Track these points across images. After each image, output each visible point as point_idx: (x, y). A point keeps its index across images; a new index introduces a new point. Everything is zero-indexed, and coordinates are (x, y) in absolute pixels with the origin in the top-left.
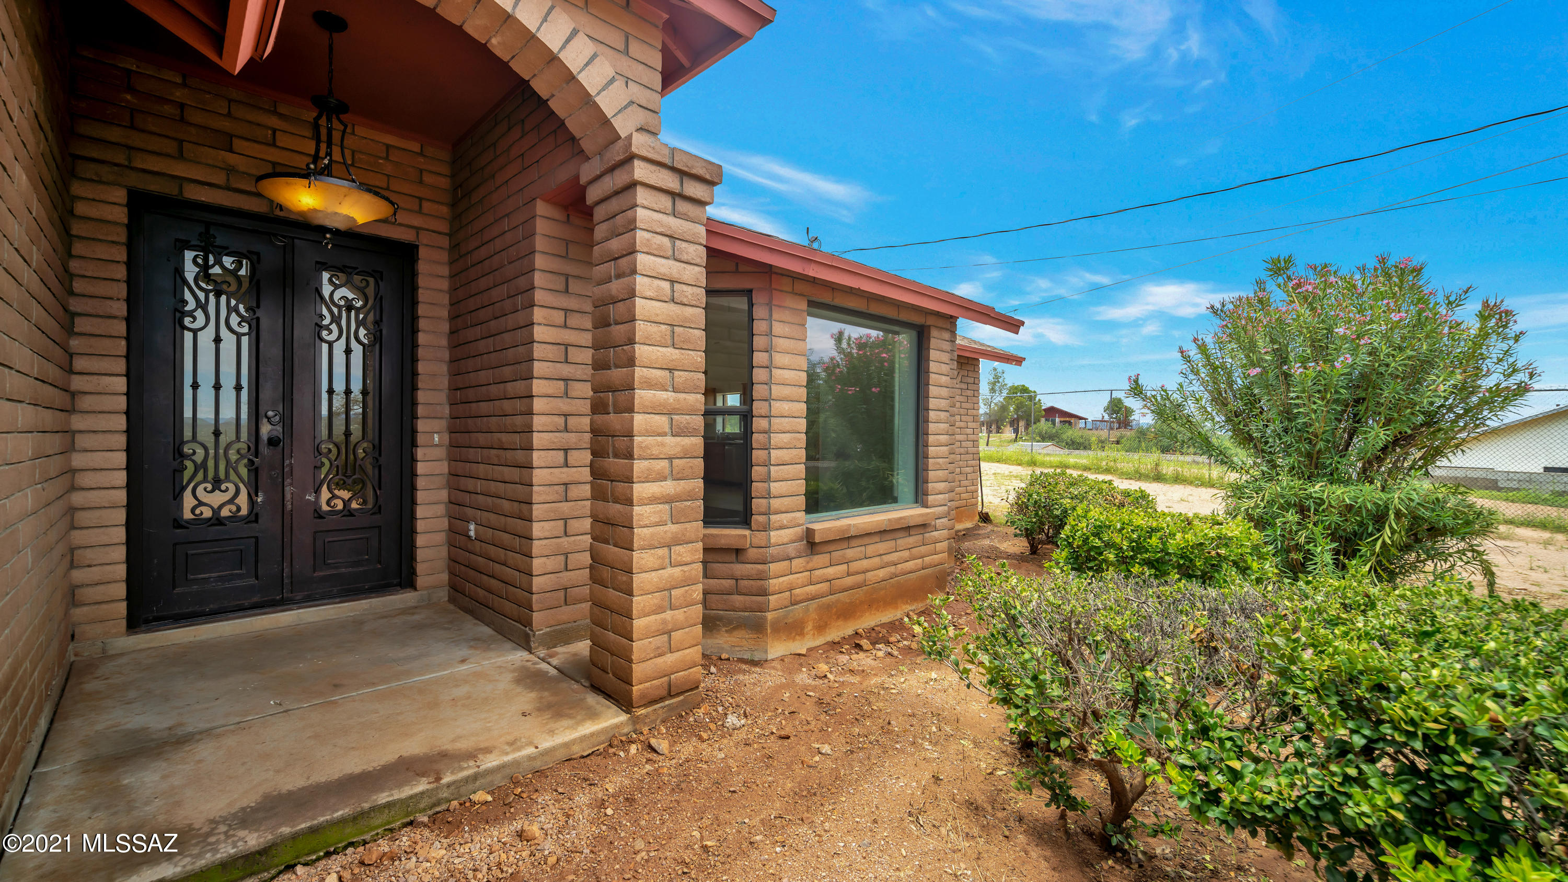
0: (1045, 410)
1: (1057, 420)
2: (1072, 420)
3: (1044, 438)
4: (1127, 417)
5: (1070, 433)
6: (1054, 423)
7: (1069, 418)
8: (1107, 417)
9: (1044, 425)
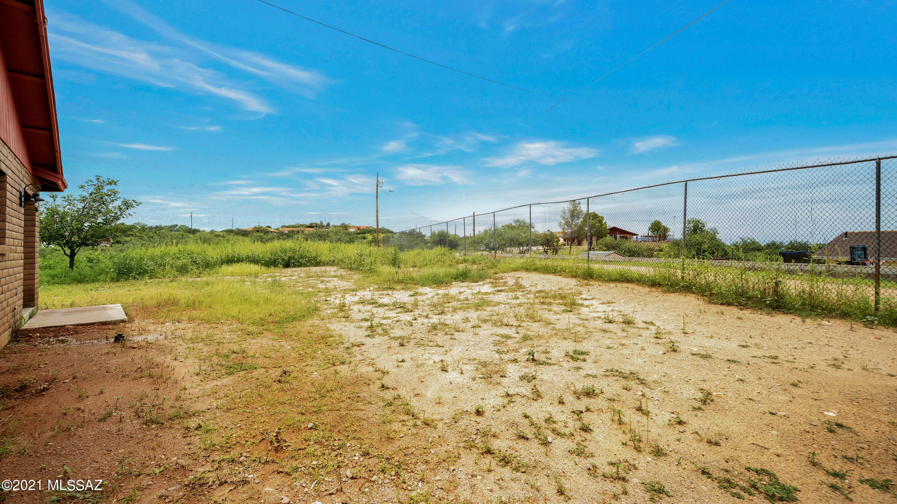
0: (610, 229)
1: (618, 236)
2: (628, 236)
3: (609, 247)
4: (664, 233)
5: (627, 244)
6: (616, 238)
7: (625, 234)
8: (650, 234)
9: (609, 239)
